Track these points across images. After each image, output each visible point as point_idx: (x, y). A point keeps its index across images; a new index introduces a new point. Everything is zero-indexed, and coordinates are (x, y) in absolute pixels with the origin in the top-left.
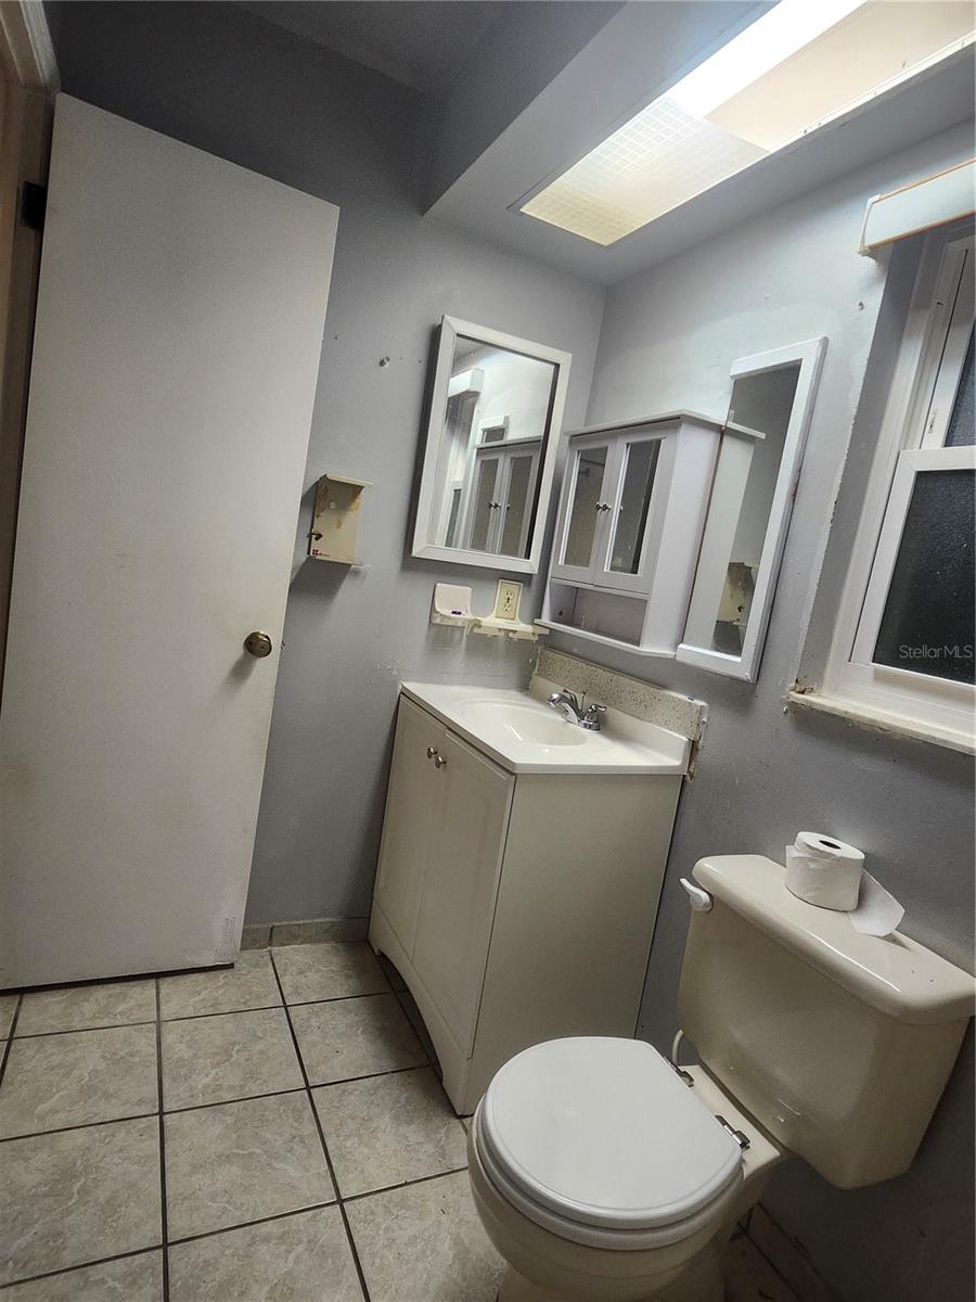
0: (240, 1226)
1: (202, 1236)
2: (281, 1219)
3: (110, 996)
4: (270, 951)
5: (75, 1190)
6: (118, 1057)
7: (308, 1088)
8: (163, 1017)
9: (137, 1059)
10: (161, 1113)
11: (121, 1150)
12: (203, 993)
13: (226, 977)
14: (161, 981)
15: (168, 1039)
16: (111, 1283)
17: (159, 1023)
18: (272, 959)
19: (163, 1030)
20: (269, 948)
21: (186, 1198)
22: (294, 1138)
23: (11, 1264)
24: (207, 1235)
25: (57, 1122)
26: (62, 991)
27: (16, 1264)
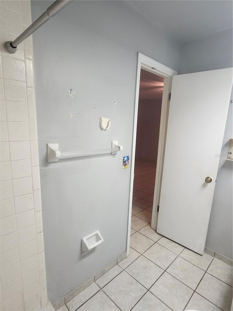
0: (160, 300)
1: (154, 295)
2: (167, 307)
3: (175, 246)
4: (214, 258)
5: (145, 270)
6: (167, 256)
7: (195, 291)
8: (180, 255)
9: (169, 259)
10: (165, 271)
11: (155, 271)
12: (191, 257)
13: (199, 257)
14: (185, 249)
15: (177, 260)
16: (138, 287)
17: (178, 256)
18: (213, 260)
19: (178, 258)
20: (214, 257)
21: (157, 287)
22: (183, 297)
23: (132, 272)
24: (155, 296)
25: (151, 259)
26: (168, 240)
27: (132, 273)
